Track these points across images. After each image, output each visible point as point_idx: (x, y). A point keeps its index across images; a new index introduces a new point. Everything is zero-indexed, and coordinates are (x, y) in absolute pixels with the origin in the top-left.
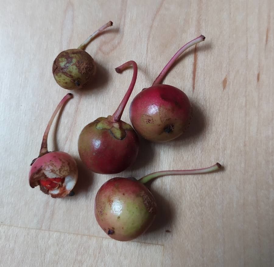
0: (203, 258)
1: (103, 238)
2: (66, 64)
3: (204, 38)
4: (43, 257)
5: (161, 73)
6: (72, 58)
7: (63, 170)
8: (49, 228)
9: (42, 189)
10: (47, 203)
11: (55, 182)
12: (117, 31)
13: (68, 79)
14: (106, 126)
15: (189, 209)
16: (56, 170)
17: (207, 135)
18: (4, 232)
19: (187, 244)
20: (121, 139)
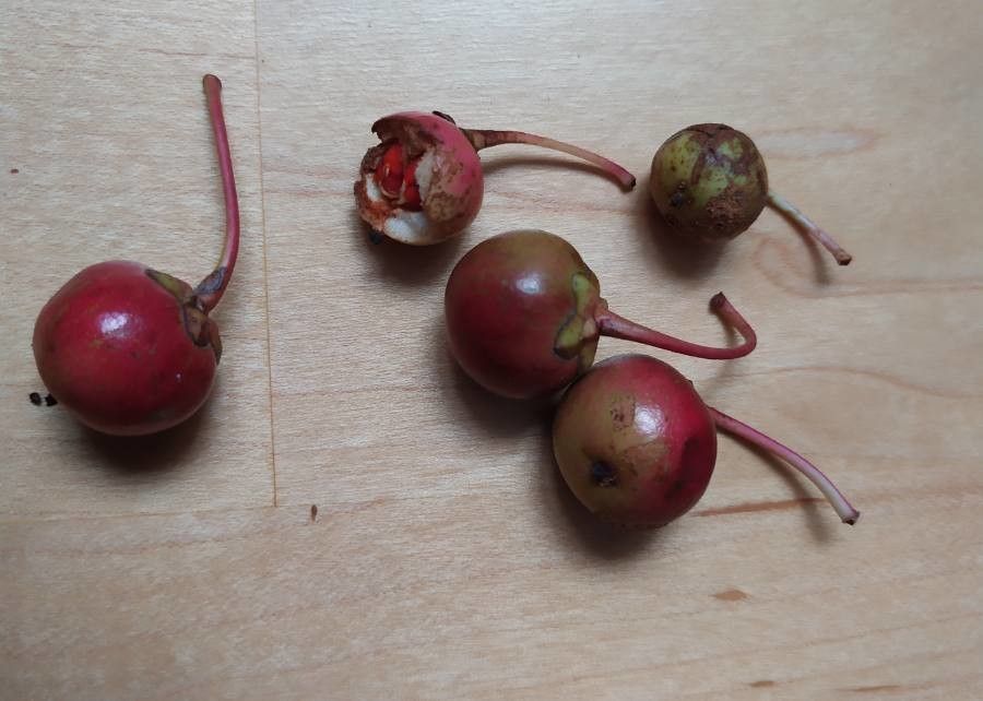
0: (262, 617)
1: (268, 340)
2: (729, 160)
3: (851, 522)
4: (192, 188)
5: (731, 419)
6: (747, 173)
7: (443, 203)
8: (268, 191)
9: (372, 153)
10: (334, 173)
11: (403, 188)
12: (822, 278)
13: (685, 172)
14: (584, 300)
15: (381, 559)
16: (440, 183)
17: (586, 571)
18: (240, 72)
19: (291, 568)
20: (555, 349)
